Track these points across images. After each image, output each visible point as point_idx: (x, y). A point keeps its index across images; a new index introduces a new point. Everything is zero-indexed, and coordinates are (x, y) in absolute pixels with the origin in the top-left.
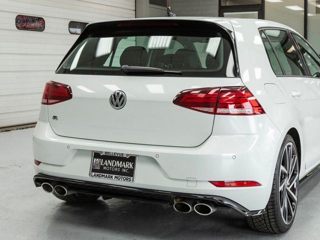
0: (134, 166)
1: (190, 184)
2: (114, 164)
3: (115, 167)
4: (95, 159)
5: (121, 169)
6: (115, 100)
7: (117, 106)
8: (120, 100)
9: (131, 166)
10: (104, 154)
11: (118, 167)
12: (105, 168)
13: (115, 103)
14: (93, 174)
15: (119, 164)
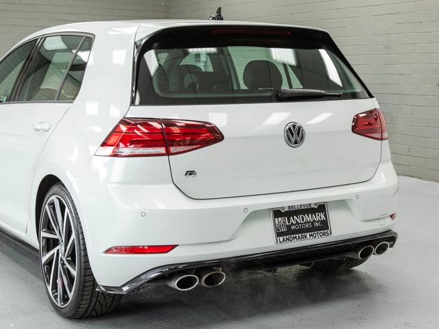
0: (325, 216)
1: (381, 222)
2: (303, 220)
3: (305, 223)
4: (276, 219)
5: (312, 223)
6: (292, 135)
7: (296, 143)
8: (298, 134)
9: (323, 216)
10: (288, 210)
11: (308, 223)
12: (293, 227)
13: (293, 140)
14: (281, 239)
15: (308, 218)
